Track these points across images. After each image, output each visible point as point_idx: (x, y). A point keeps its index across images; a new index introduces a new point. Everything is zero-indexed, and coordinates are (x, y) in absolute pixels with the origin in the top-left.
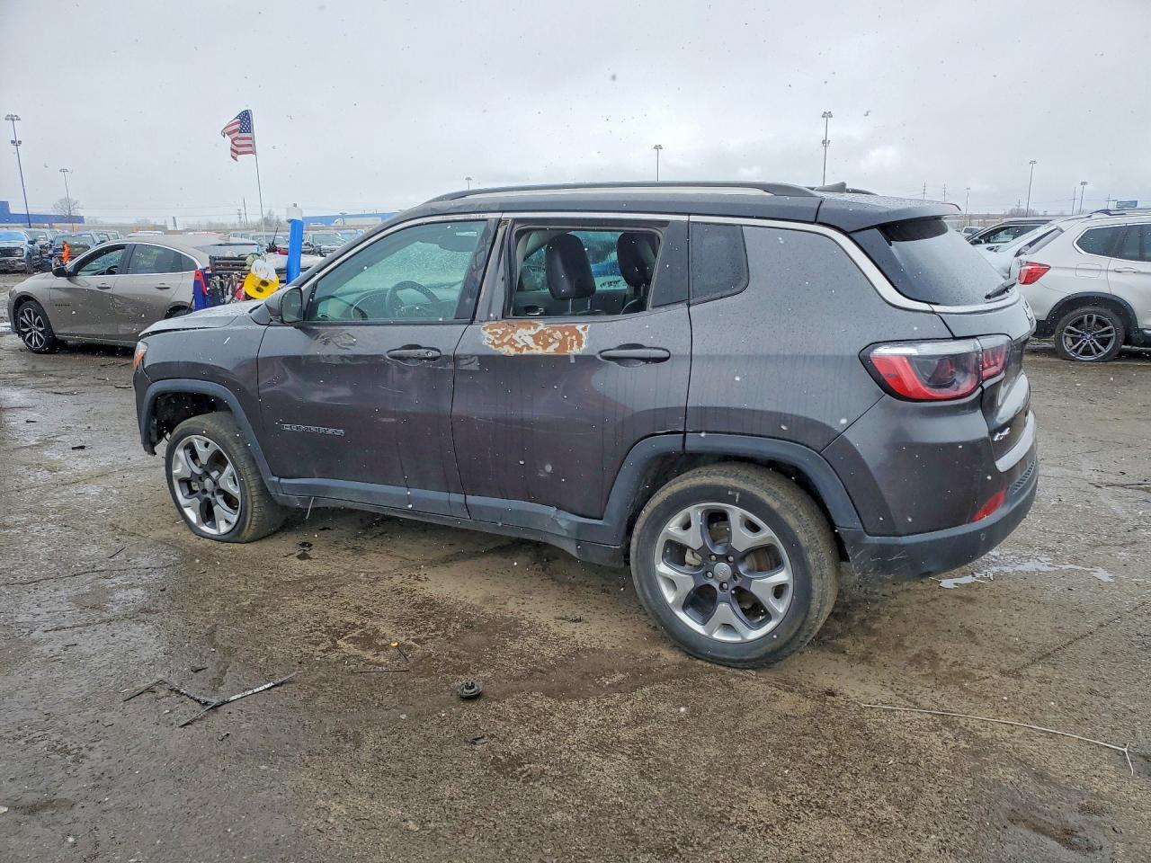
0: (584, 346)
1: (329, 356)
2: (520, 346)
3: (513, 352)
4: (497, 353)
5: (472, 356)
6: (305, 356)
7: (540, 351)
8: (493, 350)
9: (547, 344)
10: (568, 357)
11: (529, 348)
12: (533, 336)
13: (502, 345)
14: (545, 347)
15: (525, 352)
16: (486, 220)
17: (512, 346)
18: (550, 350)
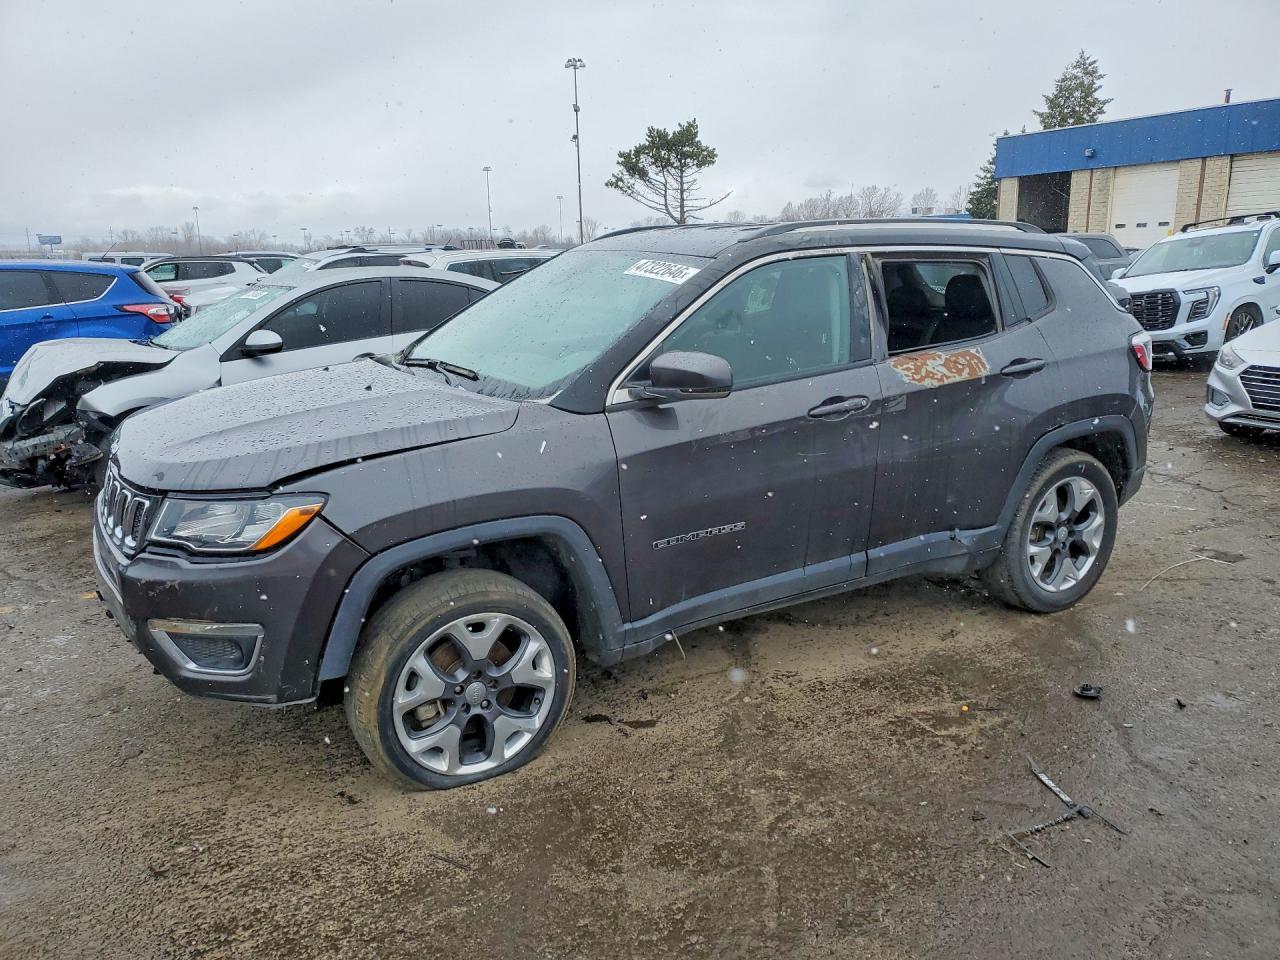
0: (988, 367)
1: (733, 433)
2: (939, 377)
3: (936, 384)
4: (924, 388)
5: (901, 396)
6: (696, 441)
7: (958, 379)
8: (918, 386)
9: (960, 372)
10: (980, 379)
11: (948, 378)
12: (943, 365)
13: (922, 379)
14: (960, 375)
15: (946, 382)
16: (844, 255)
17: (932, 378)
18: (965, 376)
